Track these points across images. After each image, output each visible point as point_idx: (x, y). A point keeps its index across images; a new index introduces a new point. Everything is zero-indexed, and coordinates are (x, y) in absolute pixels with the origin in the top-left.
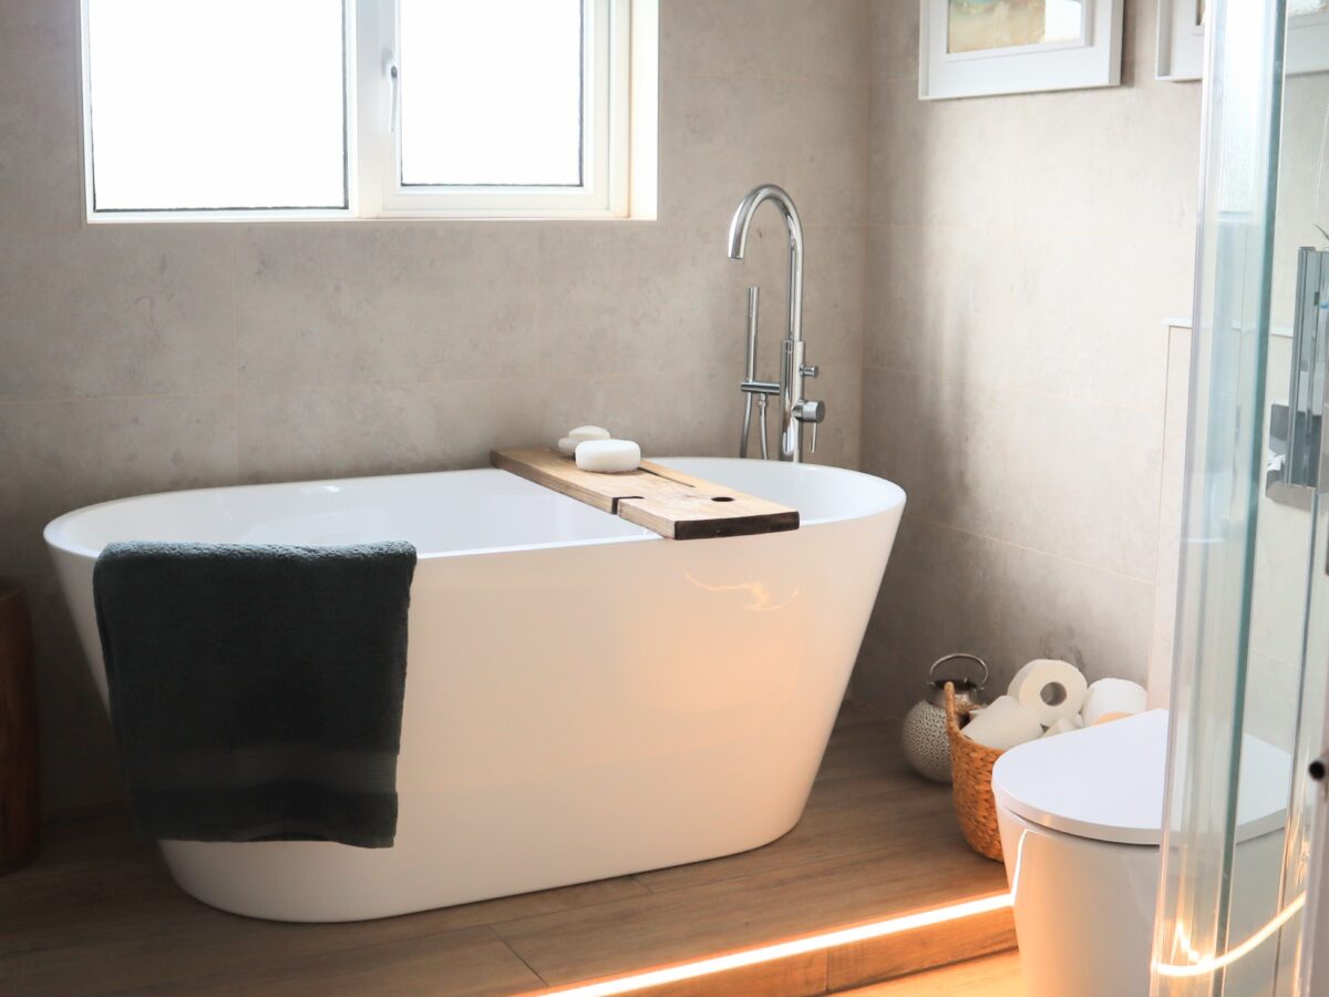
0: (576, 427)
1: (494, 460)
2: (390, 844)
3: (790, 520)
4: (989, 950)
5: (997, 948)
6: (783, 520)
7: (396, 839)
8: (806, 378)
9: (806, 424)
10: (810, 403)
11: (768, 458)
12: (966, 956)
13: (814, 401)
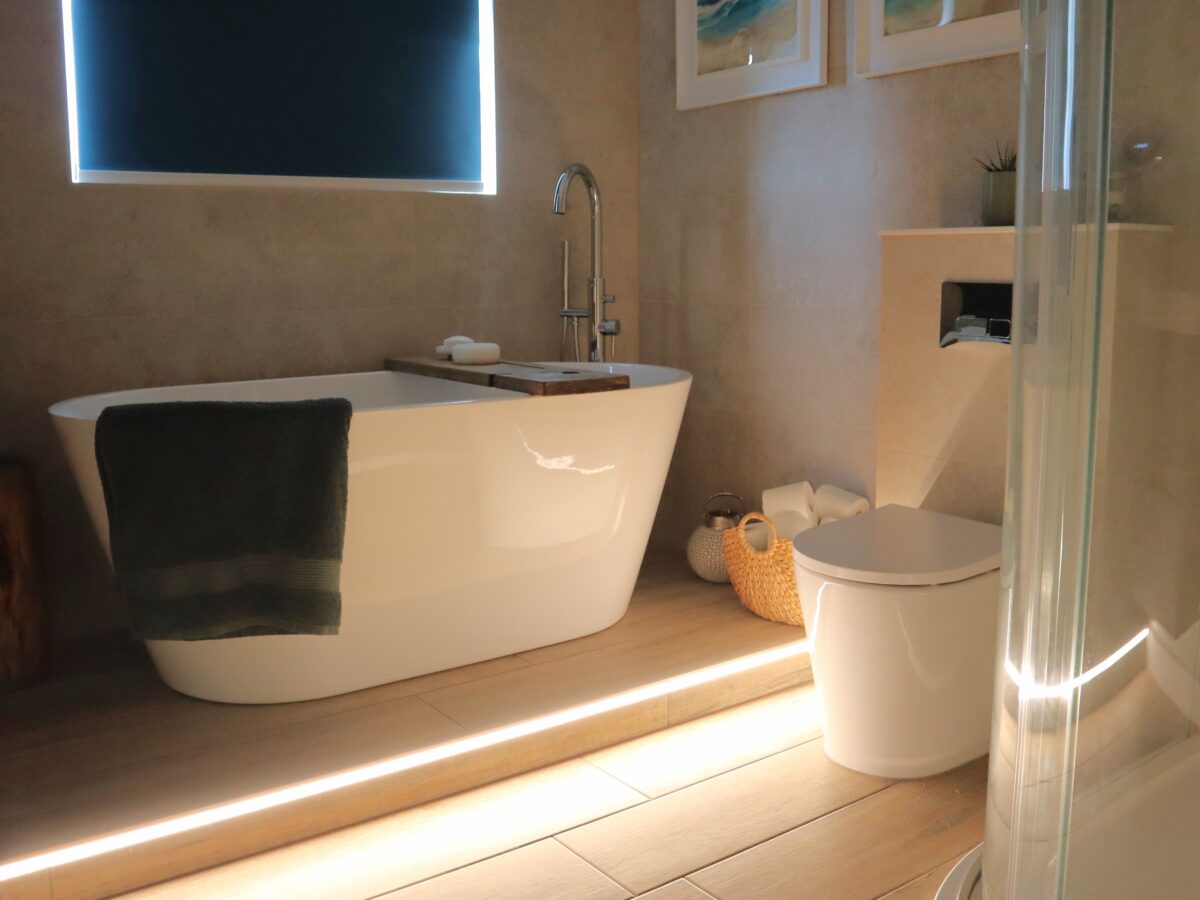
0: (448, 337)
1: (389, 365)
2: (336, 633)
3: (623, 382)
4: (774, 689)
5: (780, 687)
6: (618, 382)
7: (341, 629)
8: (607, 304)
9: (608, 337)
10: (609, 323)
11: (580, 361)
12: (760, 694)
13: (612, 320)
